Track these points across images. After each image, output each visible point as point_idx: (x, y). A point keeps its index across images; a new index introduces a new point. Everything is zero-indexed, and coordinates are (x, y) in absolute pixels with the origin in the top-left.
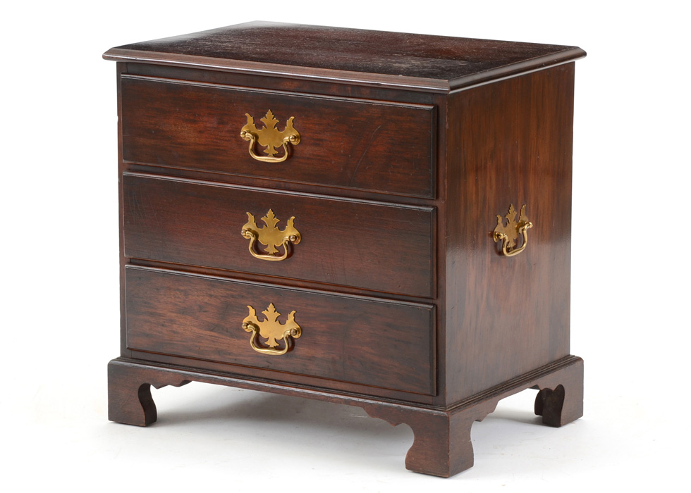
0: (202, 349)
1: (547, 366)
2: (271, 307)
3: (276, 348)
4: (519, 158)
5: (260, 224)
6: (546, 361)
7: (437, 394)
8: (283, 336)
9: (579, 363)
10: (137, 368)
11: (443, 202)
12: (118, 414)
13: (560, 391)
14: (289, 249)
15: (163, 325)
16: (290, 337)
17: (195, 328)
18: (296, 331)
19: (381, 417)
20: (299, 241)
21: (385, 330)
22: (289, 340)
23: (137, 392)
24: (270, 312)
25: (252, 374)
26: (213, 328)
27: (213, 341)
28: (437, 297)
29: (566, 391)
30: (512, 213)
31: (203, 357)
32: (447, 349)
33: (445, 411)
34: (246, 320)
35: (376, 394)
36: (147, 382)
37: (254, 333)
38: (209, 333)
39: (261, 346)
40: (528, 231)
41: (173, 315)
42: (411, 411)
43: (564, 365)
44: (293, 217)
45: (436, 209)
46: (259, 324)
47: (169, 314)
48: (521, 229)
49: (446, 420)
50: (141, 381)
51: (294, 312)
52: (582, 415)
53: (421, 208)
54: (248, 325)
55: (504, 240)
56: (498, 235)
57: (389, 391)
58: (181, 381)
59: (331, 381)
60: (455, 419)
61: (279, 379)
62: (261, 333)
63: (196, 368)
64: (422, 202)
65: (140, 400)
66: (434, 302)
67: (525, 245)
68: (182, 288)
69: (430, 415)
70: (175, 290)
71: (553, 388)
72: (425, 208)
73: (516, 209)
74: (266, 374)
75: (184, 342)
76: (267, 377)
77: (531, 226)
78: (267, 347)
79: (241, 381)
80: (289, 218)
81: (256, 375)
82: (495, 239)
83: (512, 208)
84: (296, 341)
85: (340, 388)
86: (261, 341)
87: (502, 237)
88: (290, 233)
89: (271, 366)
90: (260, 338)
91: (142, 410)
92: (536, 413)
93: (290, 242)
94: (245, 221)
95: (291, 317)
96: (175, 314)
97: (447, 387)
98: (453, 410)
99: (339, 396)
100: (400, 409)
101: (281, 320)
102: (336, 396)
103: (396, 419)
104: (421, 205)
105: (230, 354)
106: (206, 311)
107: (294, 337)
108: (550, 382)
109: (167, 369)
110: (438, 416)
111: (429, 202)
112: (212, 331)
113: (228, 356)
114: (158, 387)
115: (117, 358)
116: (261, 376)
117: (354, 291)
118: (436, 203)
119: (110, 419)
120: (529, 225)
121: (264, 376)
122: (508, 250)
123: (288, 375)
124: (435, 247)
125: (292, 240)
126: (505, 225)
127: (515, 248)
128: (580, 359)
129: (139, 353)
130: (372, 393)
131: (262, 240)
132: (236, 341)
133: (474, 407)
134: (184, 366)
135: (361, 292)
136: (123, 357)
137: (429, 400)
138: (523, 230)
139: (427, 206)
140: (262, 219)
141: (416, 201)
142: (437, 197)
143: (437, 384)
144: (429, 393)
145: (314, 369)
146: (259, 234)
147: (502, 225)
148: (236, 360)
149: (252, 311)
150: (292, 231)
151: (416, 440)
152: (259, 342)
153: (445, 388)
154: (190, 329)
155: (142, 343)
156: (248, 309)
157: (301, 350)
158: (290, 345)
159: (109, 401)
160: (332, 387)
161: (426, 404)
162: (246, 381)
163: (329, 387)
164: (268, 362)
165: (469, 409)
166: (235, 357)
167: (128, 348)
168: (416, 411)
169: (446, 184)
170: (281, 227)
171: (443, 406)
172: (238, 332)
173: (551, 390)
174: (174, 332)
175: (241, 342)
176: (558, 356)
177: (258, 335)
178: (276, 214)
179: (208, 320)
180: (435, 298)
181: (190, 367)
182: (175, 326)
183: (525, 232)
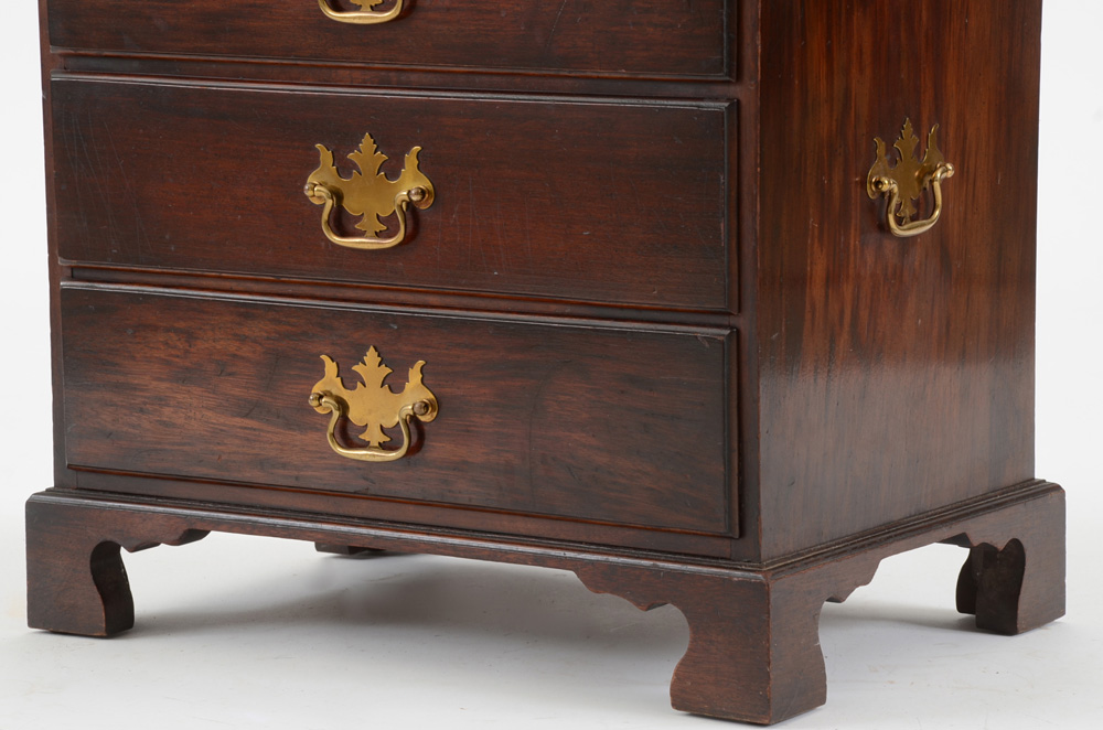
0: (224, 457)
1: (985, 497)
2: (371, 356)
3: (383, 447)
4: (924, 13)
5: (344, 168)
6: (982, 486)
7: (742, 534)
8: (397, 419)
9: (1054, 494)
10: (87, 507)
11: (752, 88)
12: (49, 613)
13: (1015, 552)
14: (410, 222)
15: (141, 410)
16: (413, 420)
17: (209, 414)
18: (426, 406)
19: (616, 590)
20: (431, 201)
21: (622, 392)
22: (412, 427)
23: (89, 559)
24: (371, 367)
25: (332, 510)
26: (248, 409)
27: (248, 440)
28: (740, 310)
29: (1028, 554)
30: (907, 137)
31: (227, 476)
32: (763, 429)
33: (759, 572)
34: (318, 388)
35: (605, 540)
36: (109, 537)
37: (336, 414)
38: (238, 421)
39: (349, 443)
40: (944, 182)
41: (164, 385)
42: (682, 574)
43: (1024, 497)
44: (417, 148)
45: (736, 106)
46: (345, 394)
47: (155, 383)
48: (928, 179)
49: (761, 591)
50: (96, 537)
51: (421, 362)
52: (1063, 613)
53: (702, 104)
54: (321, 397)
55: (891, 192)
56: (878, 183)
57: (632, 532)
58: (181, 532)
59: (505, 517)
60: (783, 588)
61: (391, 518)
62: (352, 415)
63: (214, 503)
64: (703, 90)
65: (94, 579)
66: (733, 321)
67: (937, 213)
68: (181, 325)
69: (728, 581)
70: (168, 330)
71: (1001, 545)
72: (712, 104)
73: (917, 129)
74: (363, 508)
75: (184, 444)
76: (366, 515)
77: (950, 174)
78: (365, 445)
79: (309, 525)
80: (407, 150)
81: (341, 512)
82: (869, 192)
83: (908, 125)
84: (426, 428)
85: (523, 531)
86: (351, 433)
87: (885, 188)
88: (411, 184)
89: (374, 489)
90: (349, 426)
91: (100, 601)
92: (961, 608)
93: (410, 204)
94: (313, 163)
95: (415, 375)
96: (168, 385)
97: (763, 516)
98: (777, 571)
99: (521, 548)
100: (656, 572)
101: (394, 384)
102: (514, 548)
103: (648, 593)
104: (701, 99)
105: (284, 466)
106: (230, 374)
107: (422, 419)
108: (994, 530)
109: (152, 508)
110: (743, 584)
111: (719, 90)
112: (246, 416)
113: (281, 472)
114: (133, 549)
115: (48, 490)
116: (352, 514)
117: (554, 308)
118: (736, 91)
119: (32, 623)
120: (947, 170)
121: (359, 514)
122: (899, 222)
123: (411, 508)
124: (734, 194)
125: (414, 198)
126: (893, 162)
127: (913, 219)
128: (1056, 488)
129: (93, 476)
130: (597, 540)
131: (350, 206)
132: (297, 437)
133: (826, 567)
134: (188, 500)
135: (568, 310)
136: (61, 486)
137: (723, 547)
138: (932, 181)
139: (716, 99)
140: (350, 156)
141: (689, 90)
142: (739, 78)
143: (741, 510)
144: (722, 530)
145: (465, 491)
146: (345, 192)
147: (886, 159)
148: (297, 478)
149: (331, 368)
150: (415, 180)
151: (694, 641)
152: (347, 434)
153: (758, 519)
154: (199, 416)
155: (98, 453)
156: (322, 364)
157: (438, 449)
158: (414, 439)
159: (28, 585)
160: (506, 530)
161: (717, 558)
162: (319, 526)
163: (501, 529)
164: (365, 479)
165: (812, 571)
166: (296, 473)
167: (69, 467)
168: (693, 575)
169: (759, 42)
170: (392, 170)
171: (754, 561)
172: (303, 418)
173: (996, 549)
174: (165, 424)
175: (310, 438)
176: (1010, 477)
177: (344, 419)
178: (381, 144)
179: (237, 392)
180: (735, 312)
181: (201, 501)
182: (167, 411)
183: (937, 185)
